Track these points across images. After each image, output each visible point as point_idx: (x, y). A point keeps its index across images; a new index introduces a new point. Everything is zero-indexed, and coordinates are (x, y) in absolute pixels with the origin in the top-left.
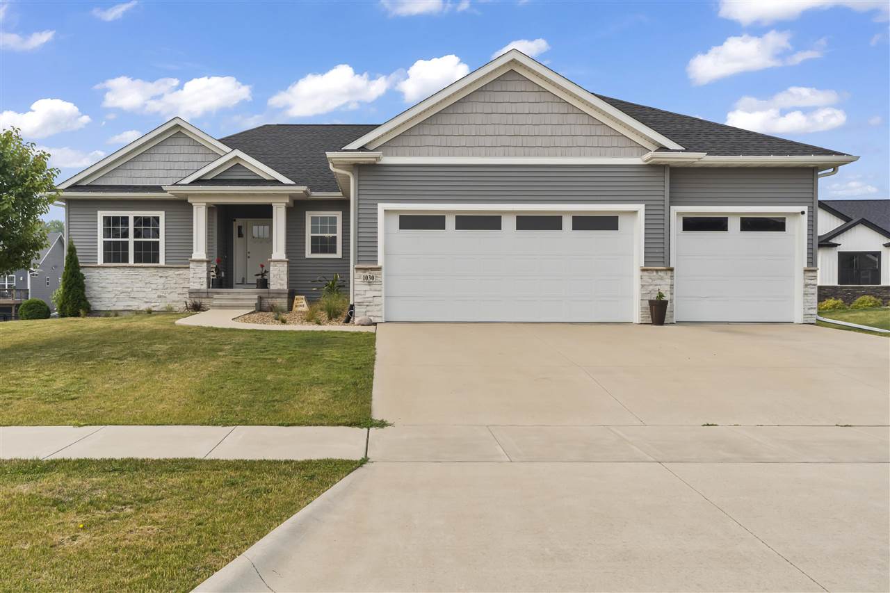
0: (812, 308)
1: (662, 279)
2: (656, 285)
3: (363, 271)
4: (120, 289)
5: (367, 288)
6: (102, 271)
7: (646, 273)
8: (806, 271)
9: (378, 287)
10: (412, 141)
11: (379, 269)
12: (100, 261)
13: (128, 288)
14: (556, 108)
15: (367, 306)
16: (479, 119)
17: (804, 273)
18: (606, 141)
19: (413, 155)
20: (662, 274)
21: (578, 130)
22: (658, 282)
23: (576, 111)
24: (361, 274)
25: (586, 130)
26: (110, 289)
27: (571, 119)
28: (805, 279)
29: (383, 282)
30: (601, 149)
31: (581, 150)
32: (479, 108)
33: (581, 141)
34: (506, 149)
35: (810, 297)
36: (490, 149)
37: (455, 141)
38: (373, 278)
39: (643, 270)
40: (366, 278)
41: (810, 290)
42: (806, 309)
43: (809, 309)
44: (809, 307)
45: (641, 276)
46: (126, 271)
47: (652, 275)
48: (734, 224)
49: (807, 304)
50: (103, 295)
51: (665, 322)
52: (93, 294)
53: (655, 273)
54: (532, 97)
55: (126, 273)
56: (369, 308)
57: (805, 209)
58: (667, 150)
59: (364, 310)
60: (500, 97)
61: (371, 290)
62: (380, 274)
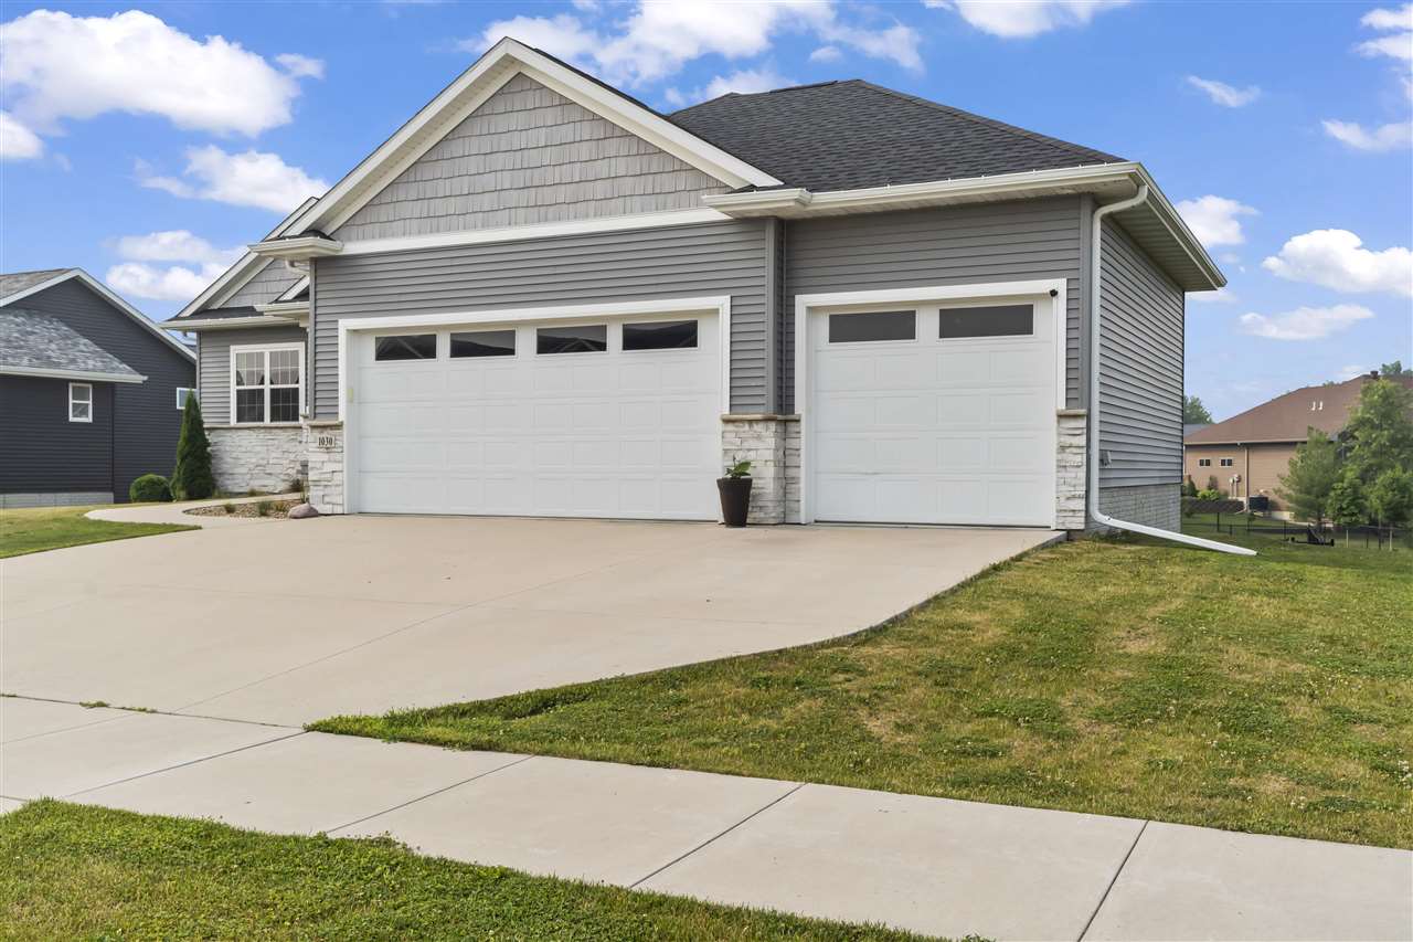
0: (1074, 497)
1: (759, 437)
2: (749, 450)
3: (319, 430)
4: (254, 460)
5: (325, 457)
6: (235, 434)
7: (730, 427)
8: (1061, 417)
9: (338, 457)
10: (384, 213)
11: (339, 427)
12: (233, 421)
13: (263, 459)
14: (586, 130)
15: (326, 486)
16: (473, 165)
17: (1058, 422)
18: (667, 182)
19: (382, 236)
20: (758, 428)
21: (621, 167)
22: (751, 444)
23: (617, 133)
24: (317, 434)
25: (636, 165)
26: (242, 462)
27: (612, 147)
28: (1059, 434)
29: (345, 449)
30: (659, 199)
31: (625, 202)
32: (473, 145)
33: (627, 185)
34: (510, 213)
35: (1070, 474)
36: (488, 217)
37: (439, 207)
38: (330, 441)
39: (727, 421)
40: (322, 441)
41: (1071, 457)
42: (1062, 499)
43: (1068, 499)
44: (1069, 495)
45: (723, 433)
46: (262, 435)
47: (741, 429)
48: (928, 324)
49: (1064, 488)
50: (236, 471)
51: (748, 521)
52: (225, 467)
53: (747, 427)
54: (550, 116)
55: (261, 436)
56: (328, 491)
57: (1060, 284)
58: (752, 188)
59: (322, 493)
60: (501, 123)
61: (330, 461)
62: (341, 435)
